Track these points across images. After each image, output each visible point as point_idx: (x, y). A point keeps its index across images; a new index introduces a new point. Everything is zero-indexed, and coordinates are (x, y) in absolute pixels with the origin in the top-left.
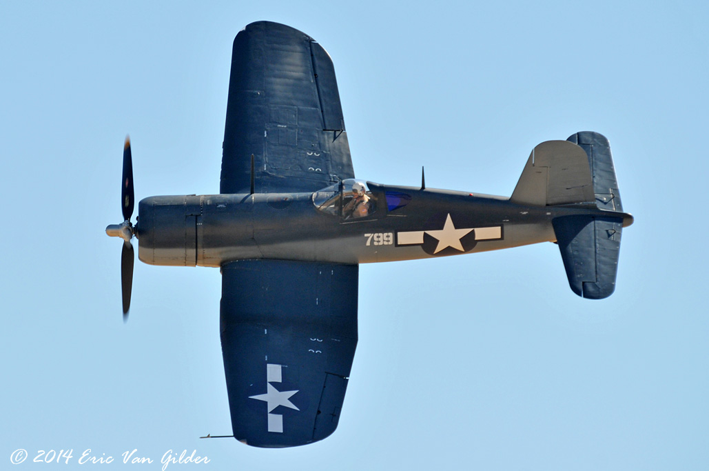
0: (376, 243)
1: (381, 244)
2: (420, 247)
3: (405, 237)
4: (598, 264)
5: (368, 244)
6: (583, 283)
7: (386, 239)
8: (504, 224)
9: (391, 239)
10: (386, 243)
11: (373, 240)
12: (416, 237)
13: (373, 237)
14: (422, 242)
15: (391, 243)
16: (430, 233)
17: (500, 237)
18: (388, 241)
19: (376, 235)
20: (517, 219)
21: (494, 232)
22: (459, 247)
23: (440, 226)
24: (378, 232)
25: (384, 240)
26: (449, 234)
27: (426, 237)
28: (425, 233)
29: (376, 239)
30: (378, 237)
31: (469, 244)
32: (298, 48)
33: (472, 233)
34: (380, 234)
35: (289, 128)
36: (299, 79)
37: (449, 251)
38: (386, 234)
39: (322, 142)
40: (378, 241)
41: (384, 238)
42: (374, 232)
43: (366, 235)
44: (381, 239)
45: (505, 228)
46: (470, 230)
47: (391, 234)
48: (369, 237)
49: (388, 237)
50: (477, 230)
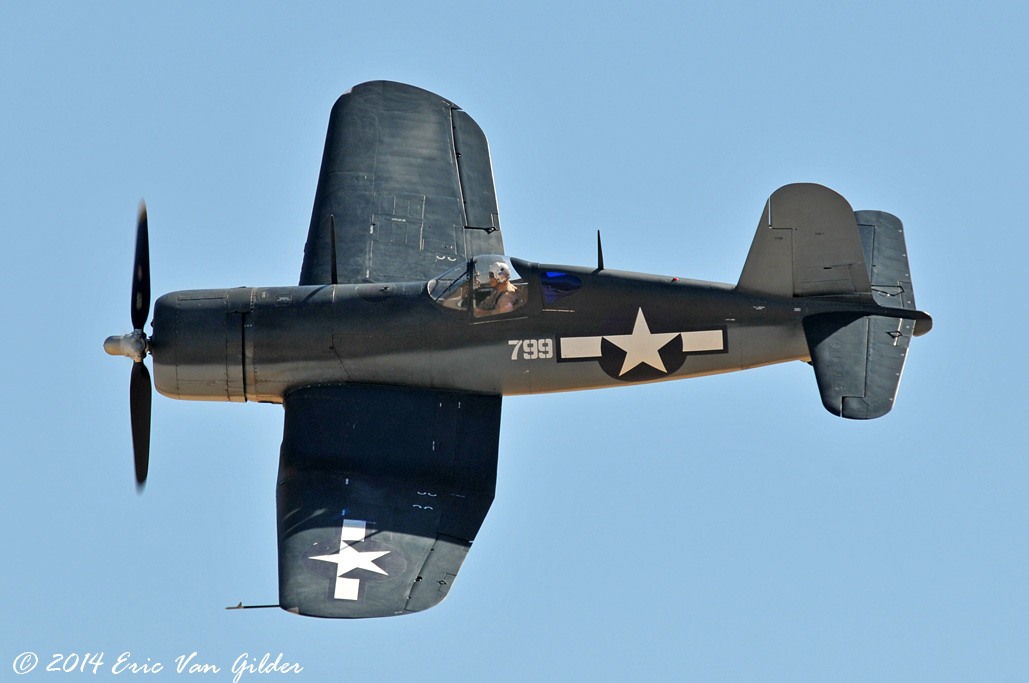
0: (526, 356)
1: (534, 357)
2: (597, 363)
3: (573, 347)
4: (870, 373)
5: (514, 357)
6: (843, 398)
7: (542, 349)
8: (728, 325)
9: (550, 348)
10: (542, 356)
11: (521, 351)
13: (522, 345)
14: (600, 355)
15: (550, 355)
16: (611, 339)
17: (721, 347)
18: (546, 352)
19: (527, 342)
20: (748, 319)
21: (712, 340)
22: (659, 365)
23: (627, 329)
24: (530, 338)
25: (539, 351)
26: (642, 344)
27: (605, 345)
28: (603, 340)
29: (526, 349)
30: (530, 345)
32: (433, 118)
33: (678, 340)
34: (533, 341)
35: (410, 222)
36: (431, 159)
38: (541, 341)
39: (460, 243)
40: (531, 353)
41: (539, 348)
42: (522, 337)
43: (511, 342)
44: (534, 349)
45: (729, 331)
47: (549, 341)
48: (515, 346)
49: (545, 345)
50: (684, 335)
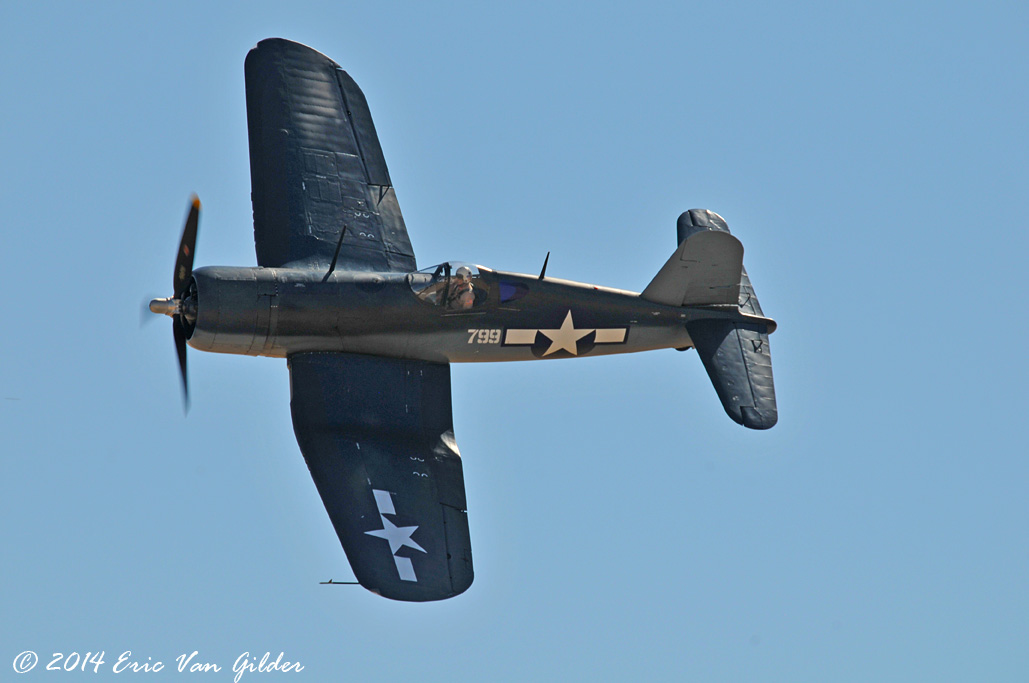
0: (479, 341)
1: (485, 342)
2: (530, 348)
3: (515, 336)
4: (753, 383)
5: (471, 341)
6: (741, 408)
7: (492, 337)
8: (632, 325)
9: (498, 337)
10: (491, 341)
11: (477, 337)
12: (528, 336)
13: (477, 334)
14: (533, 342)
15: (497, 341)
16: (544, 332)
17: (622, 340)
18: (494, 339)
19: (482, 331)
20: (647, 321)
21: (618, 334)
22: (573, 349)
23: (557, 324)
24: (485, 328)
25: (489, 338)
26: (567, 334)
27: (539, 336)
28: (538, 332)
29: (480, 336)
30: (484, 334)
31: (586, 346)
32: (323, 76)
33: (594, 333)
34: (487, 331)
35: (330, 180)
36: (330, 117)
37: (562, 353)
38: (493, 331)
39: (369, 200)
40: (483, 339)
41: (490, 336)
42: (479, 328)
43: (470, 331)
44: (486, 337)
45: (631, 330)
46: (592, 330)
47: (499, 331)
48: (472, 334)
49: (495, 334)
50: (597, 331)
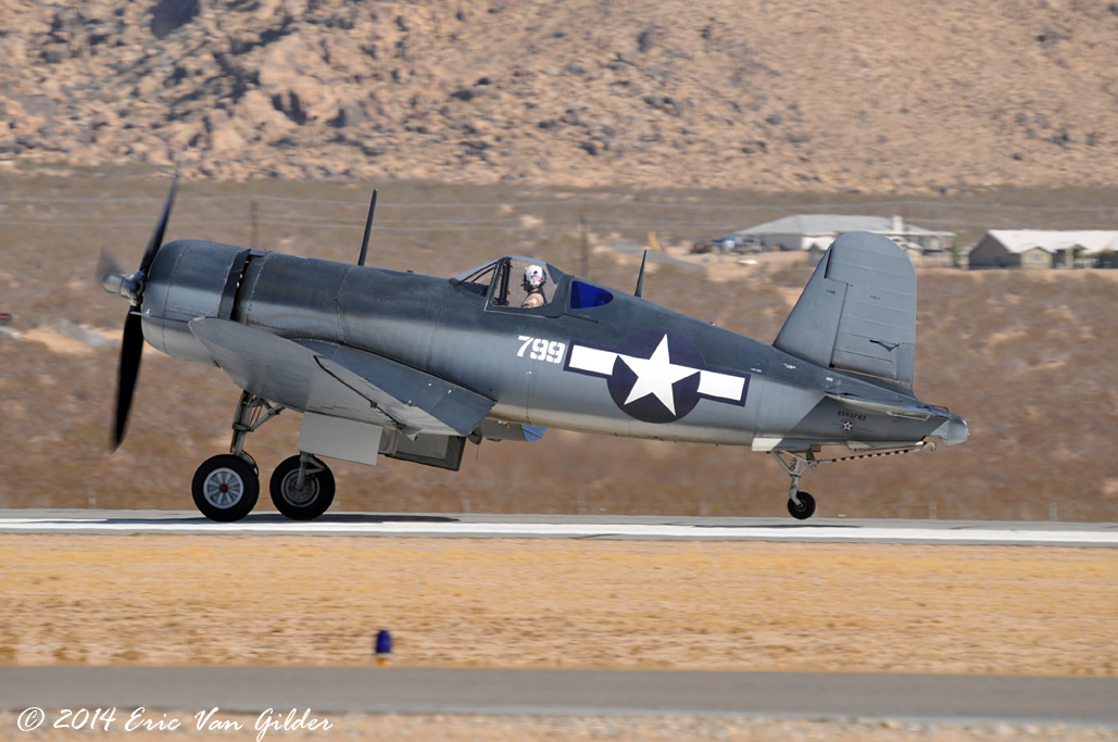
0: (533, 356)
1: (541, 358)
3: (584, 357)
5: (521, 353)
8: (753, 375)
9: (560, 354)
10: (550, 359)
11: (529, 349)
12: (602, 361)
13: (532, 344)
15: (558, 361)
16: (627, 359)
17: (739, 398)
19: (538, 341)
20: (775, 374)
21: (731, 386)
22: (669, 403)
24: (542, 338)
25: (548, 354)
26: (658, 370)
27: (619, 364)
28: (618, 358)
29: (535, 348)
30: (541, 345)
31: (686, 400)
33: (695, 379)
34: (545, 342)
41: (550, 351)
42: (535, 335)
43: (521, 338)
44: (543, 350)
45: (751, 381)
48: (524, 342)
49: (556, 349)
50: (704, 374)
